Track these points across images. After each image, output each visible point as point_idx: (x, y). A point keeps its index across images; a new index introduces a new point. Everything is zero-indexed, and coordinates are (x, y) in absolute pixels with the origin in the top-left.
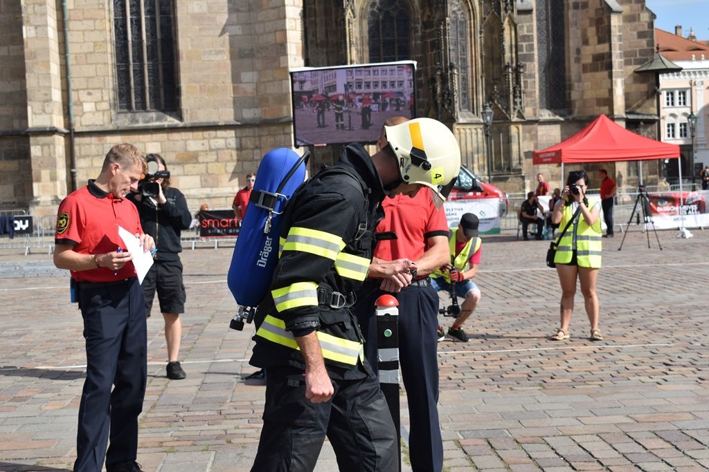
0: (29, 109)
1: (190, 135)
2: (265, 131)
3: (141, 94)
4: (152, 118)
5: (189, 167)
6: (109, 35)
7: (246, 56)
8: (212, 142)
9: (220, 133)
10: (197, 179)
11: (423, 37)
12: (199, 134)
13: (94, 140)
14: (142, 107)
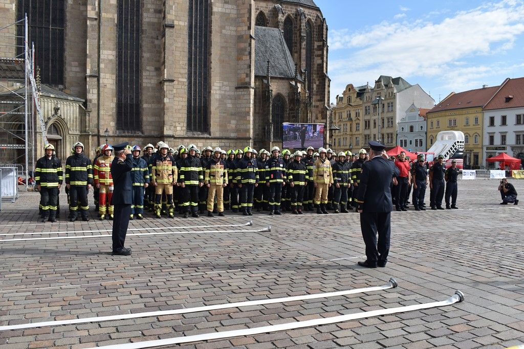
0: (165, 128)
1: (213, 141)
2: (239, 141)
3: (195, 125)
4: (197, 134)
6: (185, 104)
7: (233, 115)
9: (223, 141)
11: (289, 114)
12: (216, 141)
13: (180, 140)
14: (195, 130)
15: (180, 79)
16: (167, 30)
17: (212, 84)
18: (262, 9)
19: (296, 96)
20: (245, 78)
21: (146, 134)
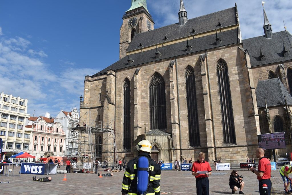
0: (208, 143)
1: (238, 148)
2: (253, 147)
3: (228, 140)
4: (231, 145)
5: (238, 154)
6: (222, 129)
7: (249, 132)
8: (243, 149)
9: (244, 147)
10: (240, 156)
11: (286, 126)
12: (240, 148)
13: (220, 149)
14: (229, 142)
15: (217, 118)
16: (204, 96)
17: (234, 118)
18: (270, 70)
19: (287, 115)
20: (251, 111)
21: (202, 147)
